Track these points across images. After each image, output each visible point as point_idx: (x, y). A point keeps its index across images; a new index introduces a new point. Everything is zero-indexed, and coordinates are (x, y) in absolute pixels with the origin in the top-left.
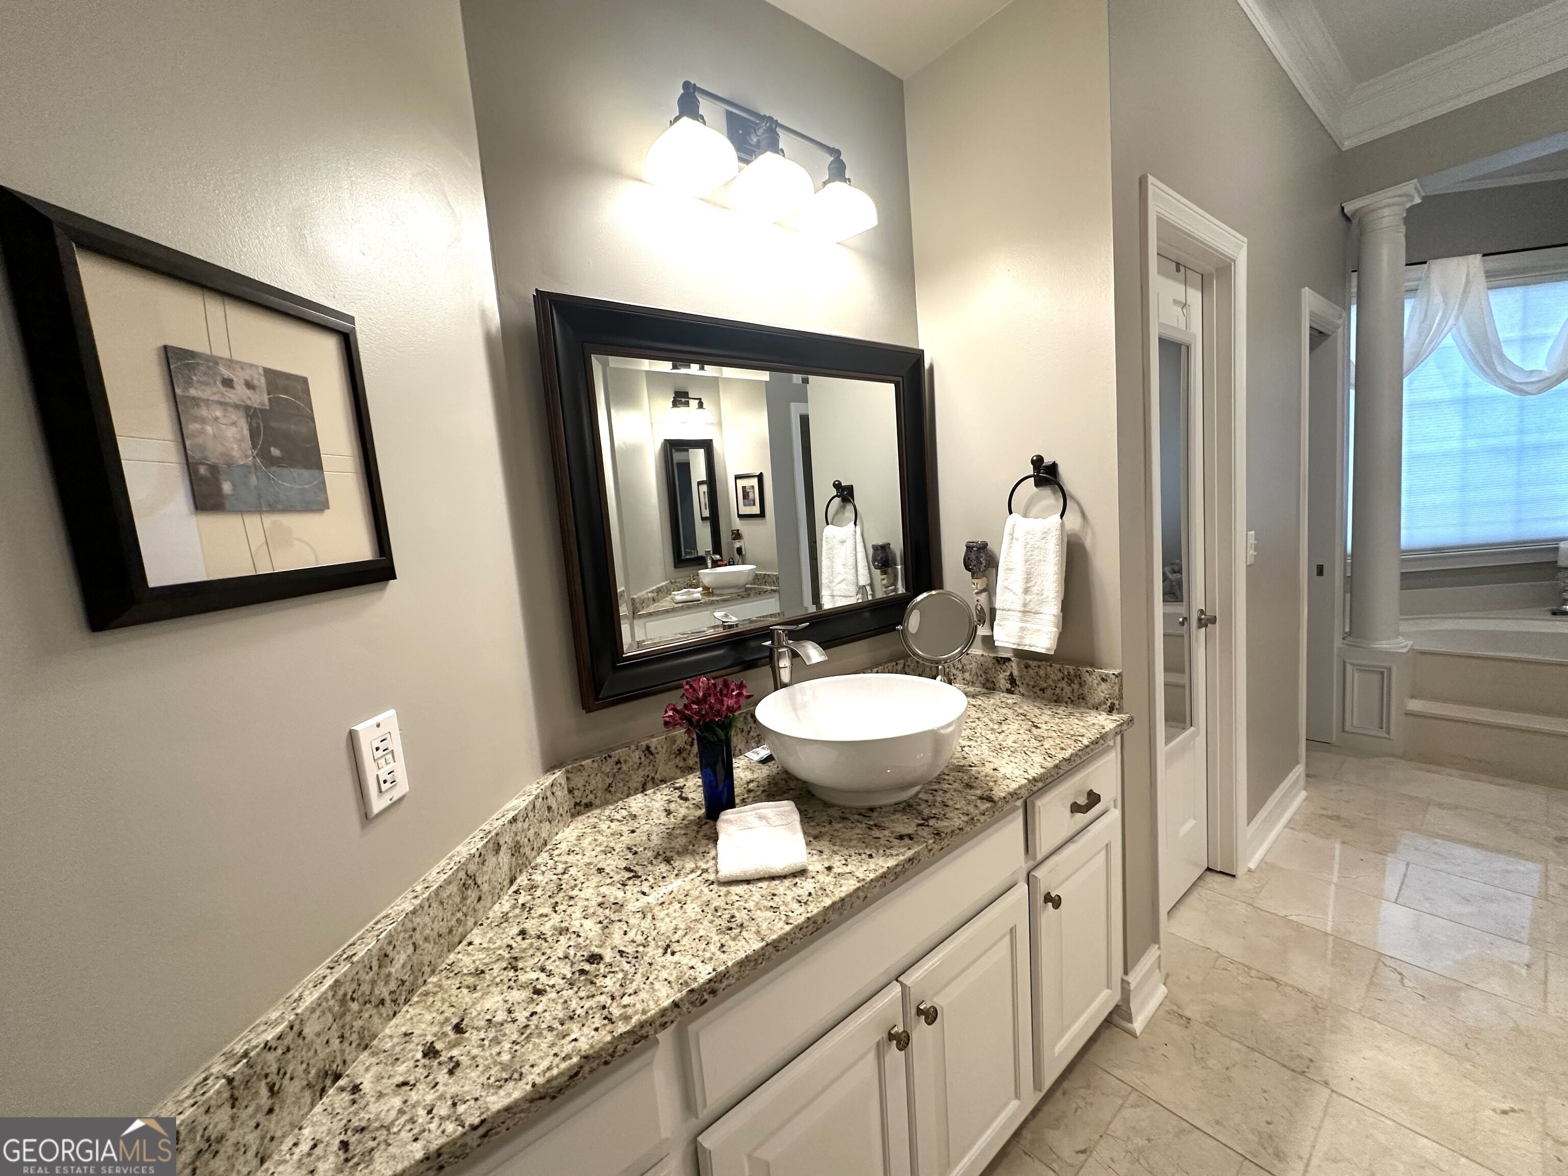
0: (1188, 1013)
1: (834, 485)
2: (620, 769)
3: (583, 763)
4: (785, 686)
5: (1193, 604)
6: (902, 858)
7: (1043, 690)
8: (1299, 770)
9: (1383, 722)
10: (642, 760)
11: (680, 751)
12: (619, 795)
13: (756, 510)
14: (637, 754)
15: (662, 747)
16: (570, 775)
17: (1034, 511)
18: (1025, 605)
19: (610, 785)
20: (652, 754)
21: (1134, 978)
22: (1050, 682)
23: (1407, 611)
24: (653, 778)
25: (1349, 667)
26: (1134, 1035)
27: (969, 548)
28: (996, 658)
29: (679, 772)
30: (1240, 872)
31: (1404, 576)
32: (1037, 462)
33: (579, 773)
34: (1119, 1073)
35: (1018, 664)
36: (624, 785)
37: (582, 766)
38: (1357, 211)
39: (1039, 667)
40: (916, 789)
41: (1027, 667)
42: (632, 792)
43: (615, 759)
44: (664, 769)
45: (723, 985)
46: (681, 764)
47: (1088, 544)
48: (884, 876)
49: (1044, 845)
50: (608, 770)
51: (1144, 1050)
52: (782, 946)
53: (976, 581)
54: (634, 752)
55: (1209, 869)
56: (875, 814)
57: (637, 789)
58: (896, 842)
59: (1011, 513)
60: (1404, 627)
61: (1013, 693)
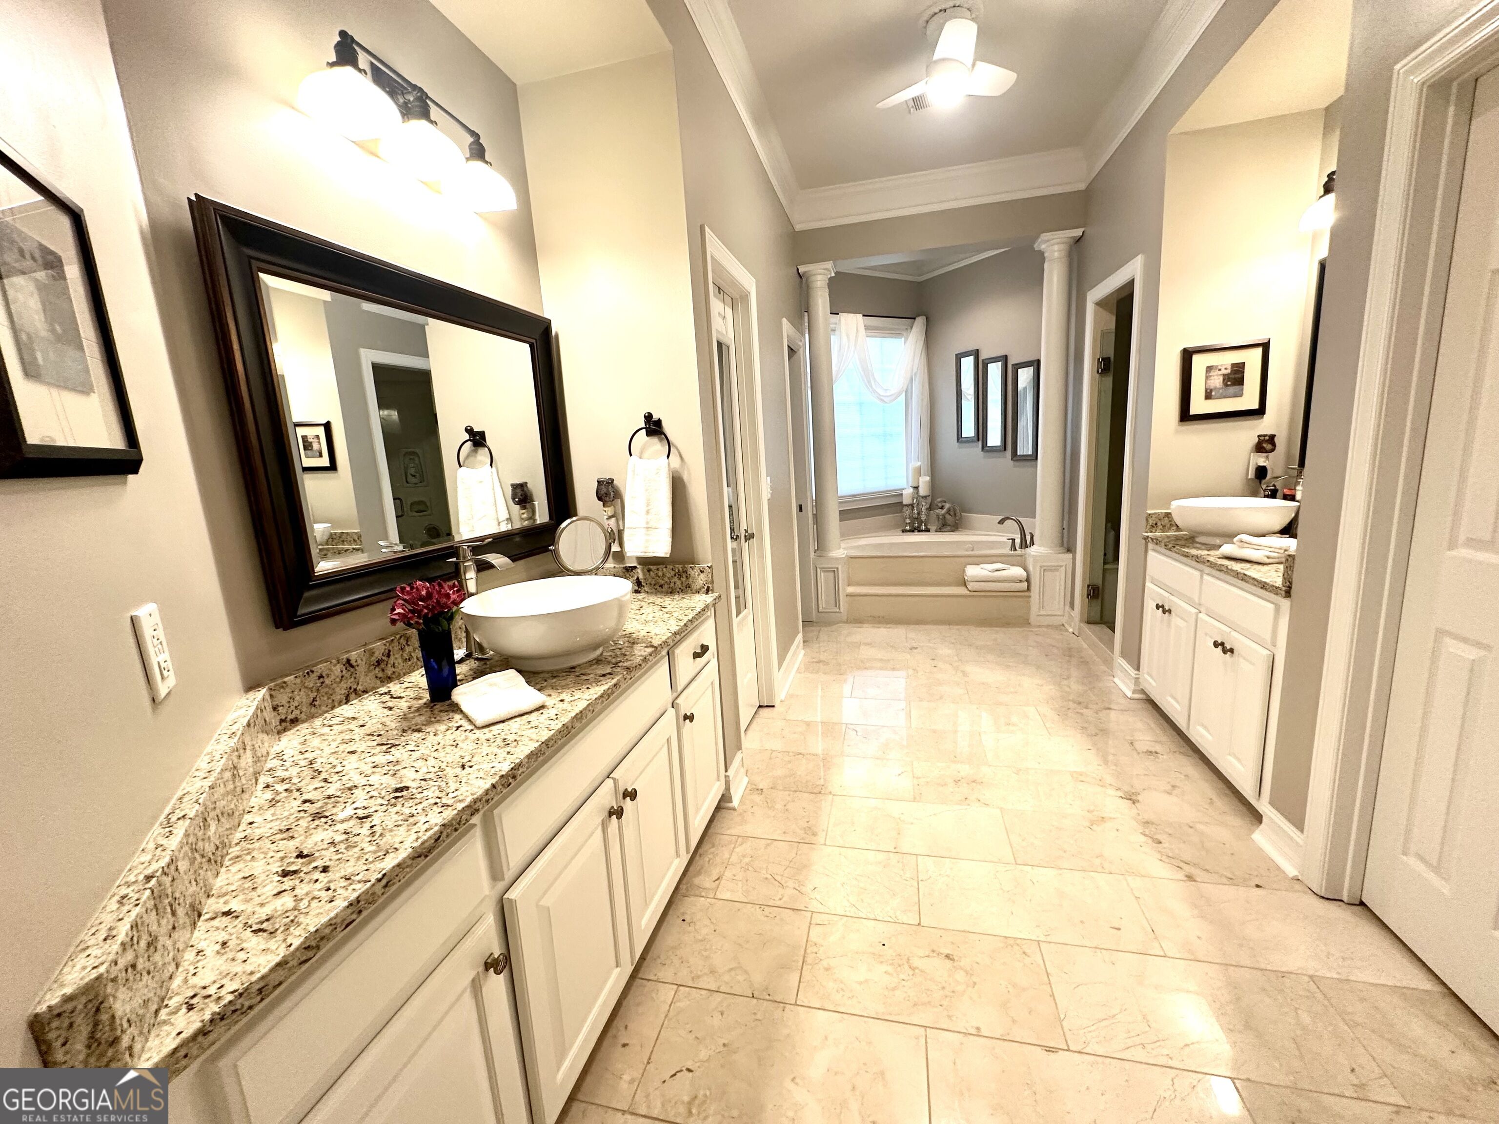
0: (761, 787)
1: (466, 430)
2: (322, 683)
3: (286, 679)
4: (472, 595)
5: (741, 525)
6: (610, 684)
7: (661, 586)
8: (800, 637)
9: (837, 603)
10: (344, 672)
11: (379, 662)
12: (324, 708)
13: (325, 462)
14: (339, 667)
15: (362, 660)
16: (273, 693)
17: (646, 455)
18: (647, 523)
19: (314, 700)
20: (352, 667)
21: (731, 773)
22: (666, 579)
23: (844, 535)
24: (355, 690)
25: (819, 570)
26: (734, 809)
27: (600, 482)
28: (626, 568)
29: (378, 682)
30: (777, 703)
31: (841, 512)
32: (648, 417)
33: (282, 690)
34: (728, 832)
35: (643, 570)
36: (328, 698)
37: (285, 682)
38: (805, 273)
39: (658, 569)
40: (601, 649)
41: (649, 571)
42: (336, 704)
43: (316, 675)
44: (366, 680)
45: (520, 772)
46: (380, 675)
47: (685, 478)
48: (602, 696)
49: (681, 682)
50: (311, 685)
51: (740, 814)
52: (550, 744)
53: (606, 509)
54: (335, 665)
55: (760, 706)
56: (577, 670)
57: (341, 702)
58: (601, 678)
59: (631, 455)
60: (843, 545)
61: (640, 592)
